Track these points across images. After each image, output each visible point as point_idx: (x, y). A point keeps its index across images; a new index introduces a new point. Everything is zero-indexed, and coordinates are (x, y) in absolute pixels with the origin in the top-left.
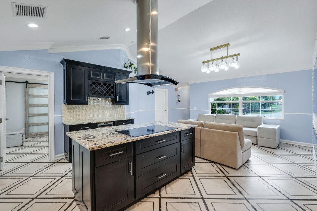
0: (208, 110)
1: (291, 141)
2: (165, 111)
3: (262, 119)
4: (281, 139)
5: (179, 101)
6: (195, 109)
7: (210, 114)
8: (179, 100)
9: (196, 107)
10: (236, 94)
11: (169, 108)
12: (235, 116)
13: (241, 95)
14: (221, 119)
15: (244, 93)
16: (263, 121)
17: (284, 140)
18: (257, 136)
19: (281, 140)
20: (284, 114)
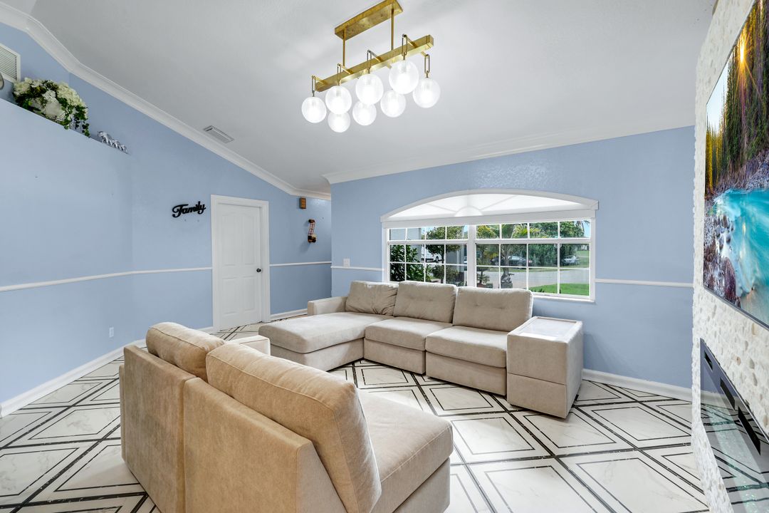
0: (381, 267)
1: (617, 374)
2: (259, 270)
3: (529, 301)
4: (585, 367)
5: (312, 239)
6: (347, 264)
7: (386, 281)
8: (313, 236)
9: (349, 260)
10: (457, 216)
11: (271, 263)
12: (453, 288)
13: (471, 219)
14: (412, 298)
15: (480, 214)
16: (531, 308)
17: (595, 372)
18: (505, 368)
19: (585, 370)
20: (596, 283)
